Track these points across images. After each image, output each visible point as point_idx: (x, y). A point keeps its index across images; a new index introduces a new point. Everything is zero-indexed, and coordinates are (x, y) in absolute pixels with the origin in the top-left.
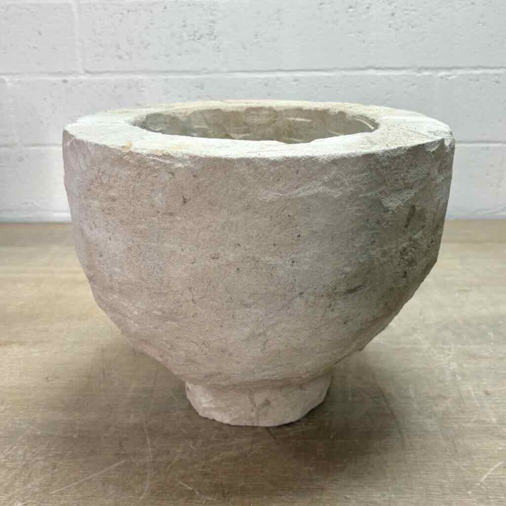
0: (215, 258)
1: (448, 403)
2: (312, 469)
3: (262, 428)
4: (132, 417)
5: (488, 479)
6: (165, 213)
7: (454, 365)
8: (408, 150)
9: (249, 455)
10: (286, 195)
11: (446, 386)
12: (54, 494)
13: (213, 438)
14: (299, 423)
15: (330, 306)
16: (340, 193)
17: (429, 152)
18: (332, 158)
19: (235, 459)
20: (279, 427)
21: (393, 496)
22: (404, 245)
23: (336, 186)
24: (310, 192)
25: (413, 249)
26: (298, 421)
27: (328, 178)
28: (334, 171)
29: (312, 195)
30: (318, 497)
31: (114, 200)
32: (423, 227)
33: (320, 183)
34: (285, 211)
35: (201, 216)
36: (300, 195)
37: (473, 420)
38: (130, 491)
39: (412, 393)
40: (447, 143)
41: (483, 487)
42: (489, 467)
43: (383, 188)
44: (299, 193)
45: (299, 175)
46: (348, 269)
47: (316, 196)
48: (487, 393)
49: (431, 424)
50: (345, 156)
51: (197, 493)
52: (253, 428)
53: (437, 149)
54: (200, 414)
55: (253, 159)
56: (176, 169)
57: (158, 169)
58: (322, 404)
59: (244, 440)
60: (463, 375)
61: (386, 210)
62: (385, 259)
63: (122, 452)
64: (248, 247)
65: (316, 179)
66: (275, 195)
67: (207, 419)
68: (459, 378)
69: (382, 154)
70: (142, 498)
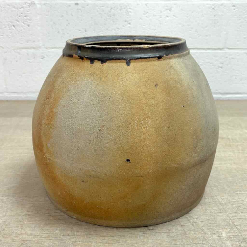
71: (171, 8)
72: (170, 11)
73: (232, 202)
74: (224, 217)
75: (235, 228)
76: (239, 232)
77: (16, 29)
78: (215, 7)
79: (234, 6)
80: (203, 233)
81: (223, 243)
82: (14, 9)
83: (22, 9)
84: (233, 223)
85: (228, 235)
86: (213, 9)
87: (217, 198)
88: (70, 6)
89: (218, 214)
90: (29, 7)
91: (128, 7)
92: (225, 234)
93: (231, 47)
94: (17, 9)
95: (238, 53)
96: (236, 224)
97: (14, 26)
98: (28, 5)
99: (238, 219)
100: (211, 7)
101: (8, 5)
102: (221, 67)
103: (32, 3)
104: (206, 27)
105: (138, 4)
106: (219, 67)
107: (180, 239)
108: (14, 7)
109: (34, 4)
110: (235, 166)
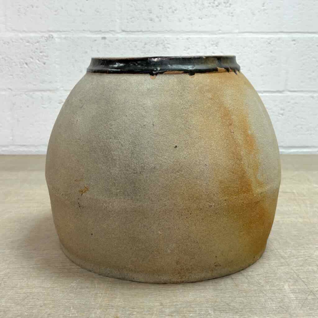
71: (217, 43)
72: (216, 46)
73: (297, 255)
74: (287, 270)
75: (301, 281)
76: (305, 285)
77: (29, 67)
78: (271, 42)
79: (294, 40)
80: (259, 286)
81: (285, 296)
82: (28, 44)
83: (38, 44)
84: (298, 276)
85: (291, 287)
86: (269, 43)
87: (278, 252)
88: (95, 40)
89: (279, 267)
90: (47, 41)
91: (166, 42)
92: (288, 287)
93: (292, 90)
94: (32, 44)
95: (302, 97)
96: (301, 277)
97: (26, 64)
98: (45, 40)
99: (304, 272)
100: (267, 41)
101: (21, 39)
102: (282, 114)
103: (50, 37)
104: (261, 65)
105: (177, 39)
106: (279, 114)
107: (229, 292)
108: (28, 42)
109: (52, 38)
110: (301, 220)
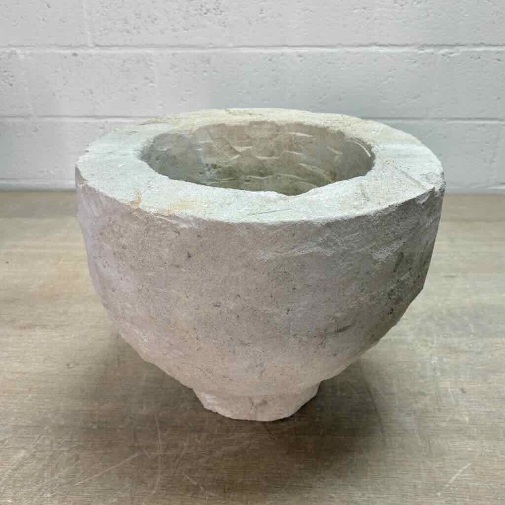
0: (217, 305)
1: (426, 400)
2: (302, 466)
3: (260, 422)
4: (145, 408)
5: (456, 480)
6: (171, 265)
7: (435, 360)
8: (399, 207)
9: (247, 451)
10: (282, 255)
11: (426, 382)
12: (78, 486)
13: (216, 432)
14: (292, 418)
15: (322, 344)
16: (333, 252)
17: (420, 204)
18: (326, 222)
19: (236, 454)
20: (275, 422)
21: (372, 495)
22: (392, 287)
23: (330, 246)
24: (305, 252)
25: (400, 289)
26: (292, 416)
27: (321, 239)
28: (328, 233)
29: (307, 254)
30: (306, 495)
31: (124, 247)
32: (410, 269)
33: (315, 244)
34: (282, 268)
35: (204, 269)
36: (296, 255)
37: (448, 419)
38: (143, 485)
39: (395, 389)
40: (437, 189)
41: (451, 489)
42: (458, 468)
43: (374, 243)
44: (295, 252)
45: (295, 237)
46: (338, 315)
47: (311, 255)
48: (463, 391)
49: (409, 421)
50: (339, 219)
51: (201, 488)
52: (252, 422)
53: (428, 200)
54: (205, 407)
55: (253, 224)
56: (182, 229)
57: (165, 228)
58: (314, 398)
59: (243, 434)
60: (443, 371)
61: (376, 262)
62: (373, 302)
63: (136, 445)
64: (247, 298)
65: (311, 240)
66: (273, 255)
67: (211, 411)
68: (439, 374)
69: (374, 214)
70: (154, 492)
